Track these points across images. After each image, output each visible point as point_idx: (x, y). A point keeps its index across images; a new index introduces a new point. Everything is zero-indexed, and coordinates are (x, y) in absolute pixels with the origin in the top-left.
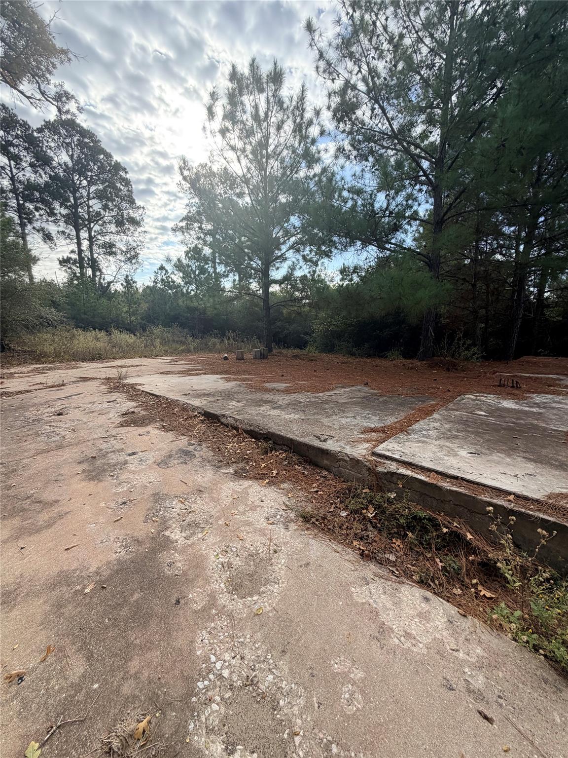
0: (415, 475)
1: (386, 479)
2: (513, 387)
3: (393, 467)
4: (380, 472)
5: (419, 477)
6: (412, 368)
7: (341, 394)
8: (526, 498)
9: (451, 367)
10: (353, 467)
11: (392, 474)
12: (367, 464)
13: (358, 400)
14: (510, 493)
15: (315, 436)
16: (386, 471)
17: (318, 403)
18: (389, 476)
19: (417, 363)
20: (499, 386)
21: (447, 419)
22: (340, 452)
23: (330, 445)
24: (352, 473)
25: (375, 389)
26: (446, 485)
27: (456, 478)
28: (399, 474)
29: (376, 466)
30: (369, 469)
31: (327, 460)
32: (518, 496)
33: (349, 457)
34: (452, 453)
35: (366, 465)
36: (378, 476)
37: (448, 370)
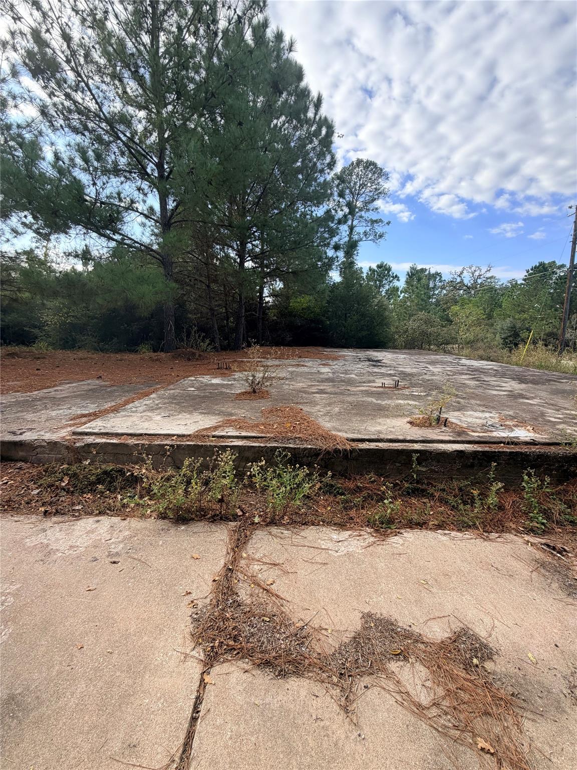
0: (108, 441)
1: (84, 452)
2: (226, 368)
3: (90, 440)
4: (78, 447)
5: (112, 441)
6: (157, 360)
7: (65, 389)
8: (183, 436)
9: (190, 358)
10: (51, 450)
11: (89, 445)
12: (65, 443)
13: (83, 392)
14: (173, 435)
15: (9, 432)
16: (83, 444)
17: (27, 401)
18: (86, 448)
19: (163, 355)
20: (218, 369)
21: (160, 397)
22: (36, 440)
23: (28, 437)
24: (52, 456)
25: (107, 381)
26: (132, 441)
27: (141, 435)
28: (95, 444)
29: (75, 443)
30: (67, 448)
31: (22, 451)
32: (179, 436)
33: (46, 442)
34: (150, 419)
35: (64, 445)
36: (77, 451)
37: (189, 360)
